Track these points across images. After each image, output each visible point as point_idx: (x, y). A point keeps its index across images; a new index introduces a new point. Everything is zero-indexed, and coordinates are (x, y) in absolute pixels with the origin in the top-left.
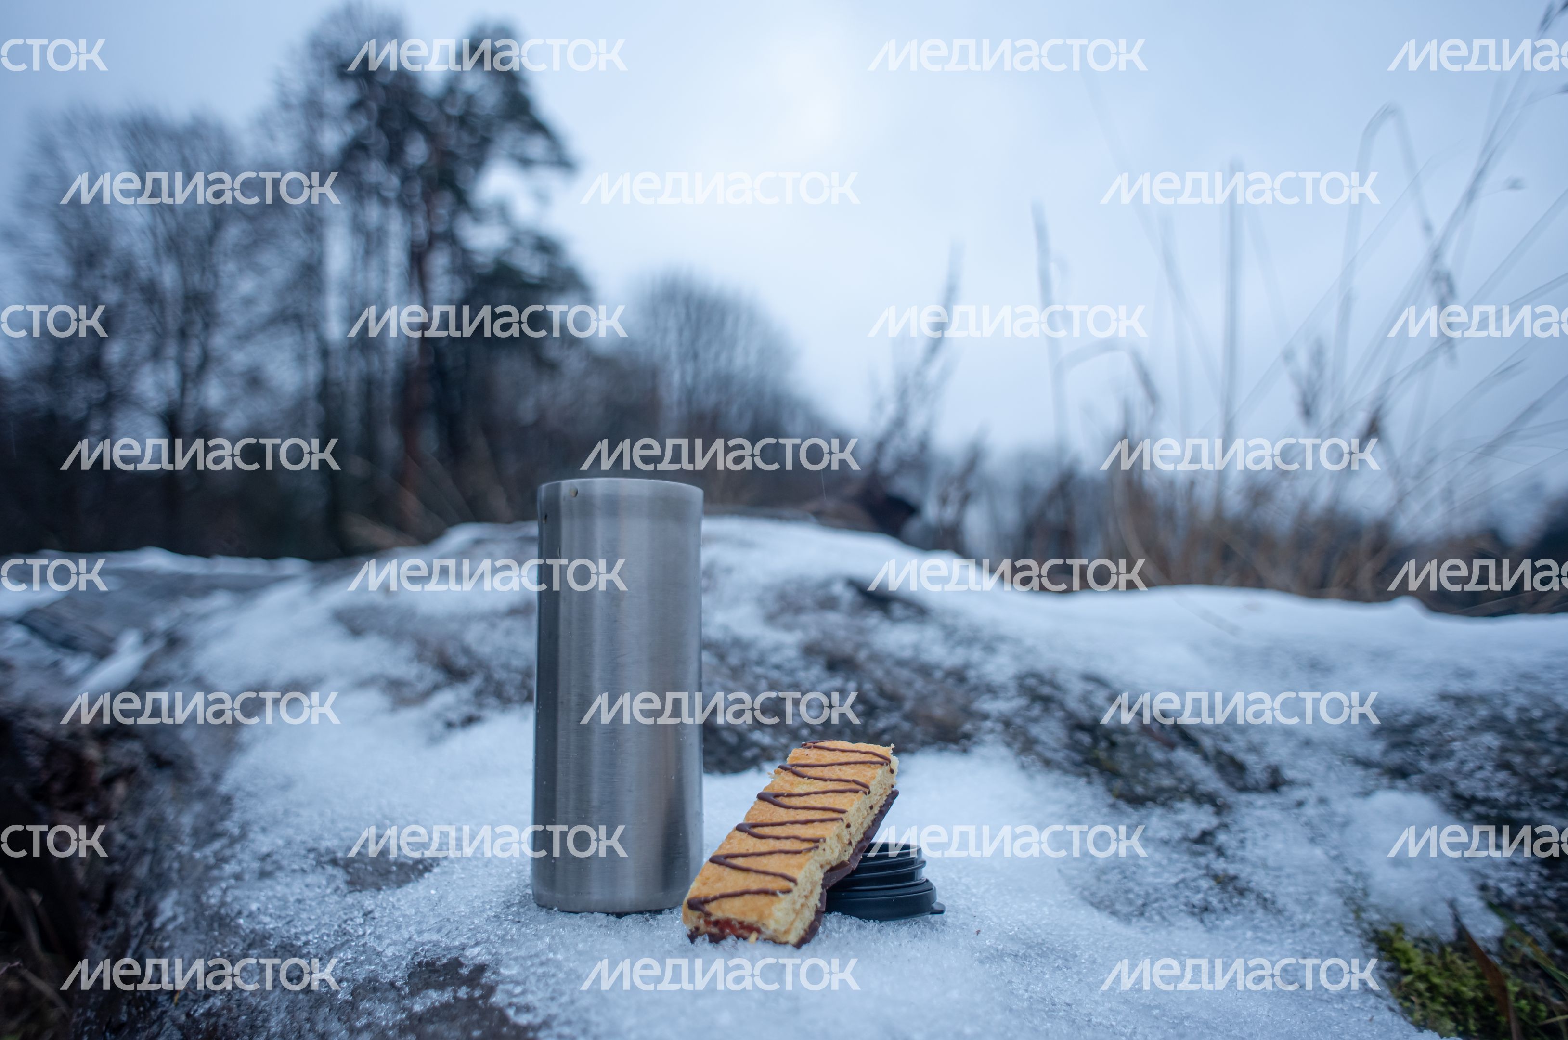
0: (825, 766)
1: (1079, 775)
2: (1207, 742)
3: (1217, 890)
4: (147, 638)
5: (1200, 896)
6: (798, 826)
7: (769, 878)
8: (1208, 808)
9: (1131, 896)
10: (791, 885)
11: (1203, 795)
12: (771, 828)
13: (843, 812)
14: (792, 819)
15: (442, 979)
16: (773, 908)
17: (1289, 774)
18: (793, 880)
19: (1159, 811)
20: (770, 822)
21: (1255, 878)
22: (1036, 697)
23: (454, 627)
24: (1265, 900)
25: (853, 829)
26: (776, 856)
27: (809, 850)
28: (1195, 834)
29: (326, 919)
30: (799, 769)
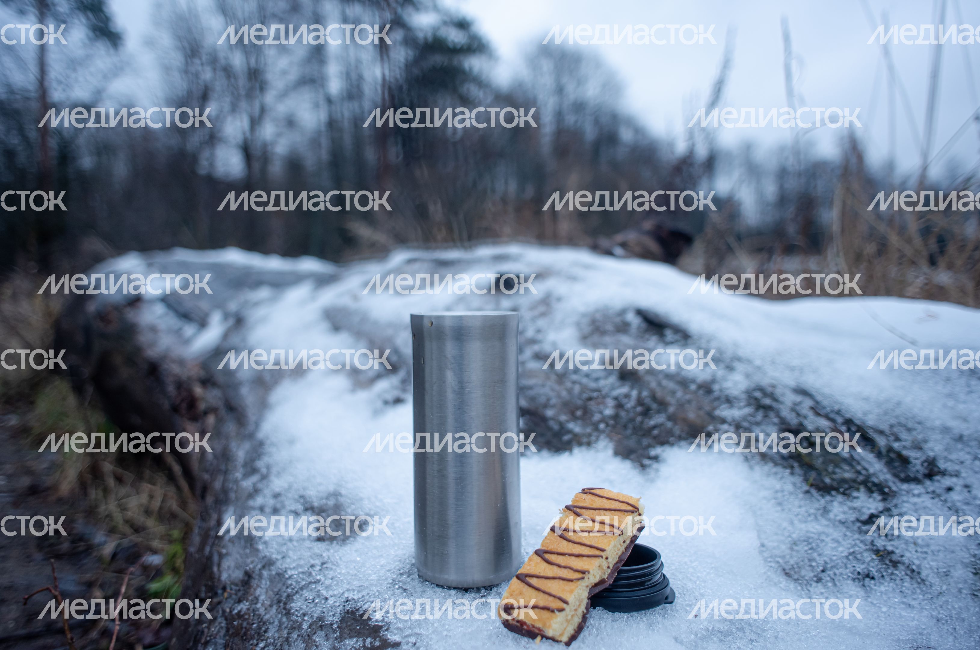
0: (595, 509)
1: (785, 467)
2: (881, 442)
3: (876, 562)
4: (226, 316)
5: (863, 566)
6: (573, 558)
7: (551, 599)
8: (877, 496)
9: (814, 564)
10: (565, 606)
11: (875, 484)
12: (556, 556)
13: (603, 550)
14: (570, 552)
15: (358, 628)
16: (552, 622)
17: (942, 465)
18: (566, 602)
19: (840, 498)
20: (556, 551)
21: (907, 554)
22: (759, 406)
23: (390, 332)
24: (913, 571)
25: (610, 560)
26: (556, 581)
27: (579, 579)
28: (865, 517)
29: (302, 562)
30: (578, 510)
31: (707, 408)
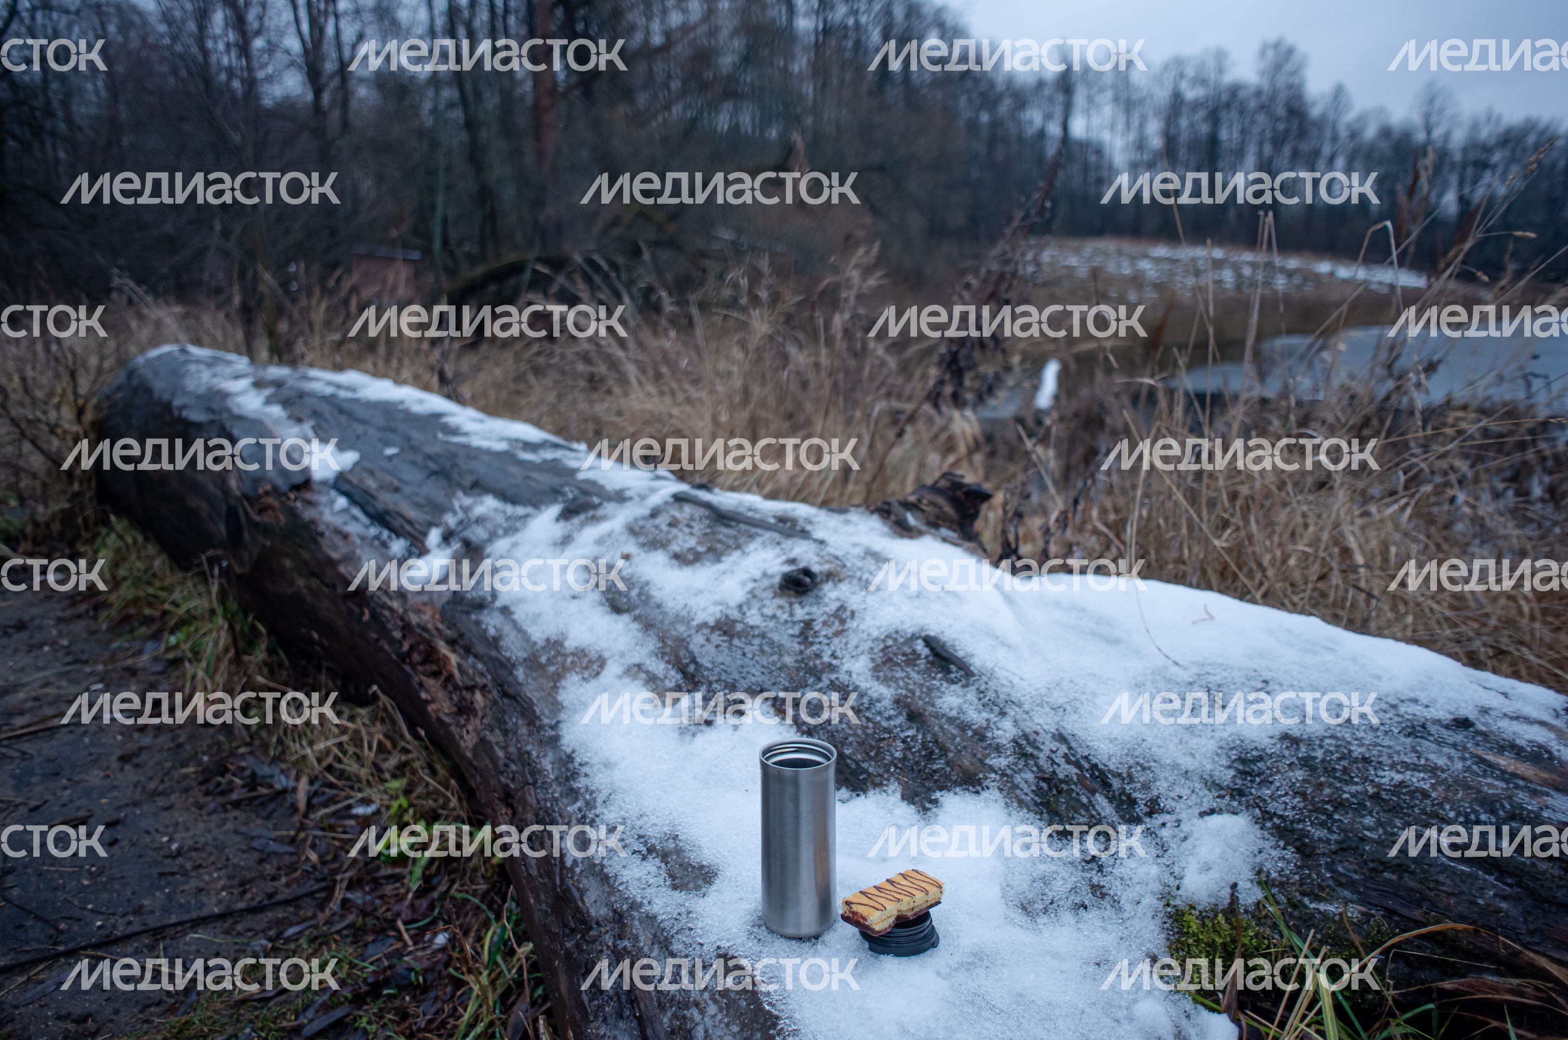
1: (1036, 813)
2: (1116, 785)
3: (1090, 895)
5: (1080, 898)
9: (1045, 898)
17: (1163, 802)
21: (1114, 886)
22: (1022, 754)
24: (1115, 901)
31: (979, 756)
